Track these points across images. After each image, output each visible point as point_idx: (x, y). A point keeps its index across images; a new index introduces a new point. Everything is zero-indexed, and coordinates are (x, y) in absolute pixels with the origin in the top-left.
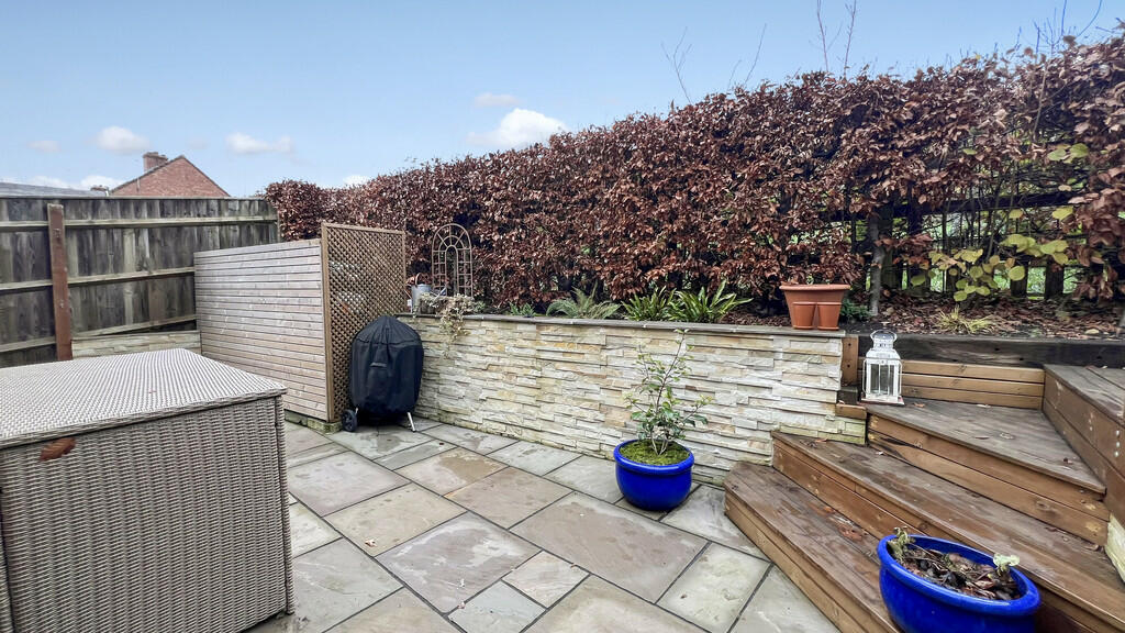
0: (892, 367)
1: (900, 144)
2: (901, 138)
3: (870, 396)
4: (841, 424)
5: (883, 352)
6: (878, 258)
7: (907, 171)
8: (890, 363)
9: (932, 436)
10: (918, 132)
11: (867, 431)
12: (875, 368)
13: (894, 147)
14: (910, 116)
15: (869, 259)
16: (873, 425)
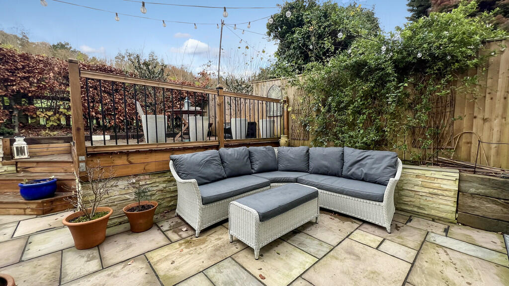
0: (24, 147)
1: (18, 75)
2: (18, 73)
3: (16, 157)
4: (5, 168)
5: (20, 142)
6: (16, 113)
7: (23, 85)
8: (23, 146)
9: (38, 162)
10: (25, 73)
11: (17, 168)
12: (17, 148)
13: (16, 75)
14: (21, 67)
15: (11, 113)
16: (19, 165)
